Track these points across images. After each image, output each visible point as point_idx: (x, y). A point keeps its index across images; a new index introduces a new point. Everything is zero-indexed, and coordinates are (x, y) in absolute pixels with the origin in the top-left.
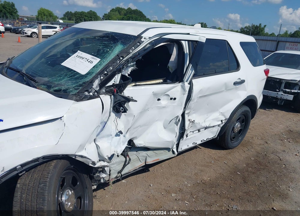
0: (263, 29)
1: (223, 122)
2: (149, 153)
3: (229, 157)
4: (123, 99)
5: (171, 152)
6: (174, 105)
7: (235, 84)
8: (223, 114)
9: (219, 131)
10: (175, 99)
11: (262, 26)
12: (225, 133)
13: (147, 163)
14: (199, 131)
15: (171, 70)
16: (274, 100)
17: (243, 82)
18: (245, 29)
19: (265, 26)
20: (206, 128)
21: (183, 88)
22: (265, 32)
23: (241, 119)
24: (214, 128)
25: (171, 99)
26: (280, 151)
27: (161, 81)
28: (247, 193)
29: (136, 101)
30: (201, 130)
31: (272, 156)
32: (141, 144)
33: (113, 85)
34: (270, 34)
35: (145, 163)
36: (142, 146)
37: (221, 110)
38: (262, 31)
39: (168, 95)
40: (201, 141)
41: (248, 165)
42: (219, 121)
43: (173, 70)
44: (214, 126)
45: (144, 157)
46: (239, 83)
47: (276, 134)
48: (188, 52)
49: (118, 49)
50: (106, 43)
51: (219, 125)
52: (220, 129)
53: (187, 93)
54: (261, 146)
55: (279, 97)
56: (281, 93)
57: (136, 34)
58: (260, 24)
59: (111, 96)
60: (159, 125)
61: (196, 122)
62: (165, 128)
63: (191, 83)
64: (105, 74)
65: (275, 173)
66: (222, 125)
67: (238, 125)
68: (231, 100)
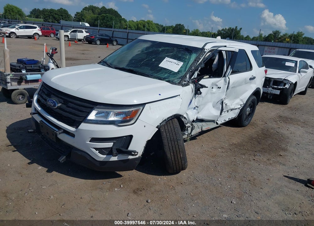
0: (239, 31)
1: (242, 106)
2: (203, 123)
3: (244, 131)
4: (200, 86)
5: (215, 123)
6: (219, 92)
7: (251, 79)
8: (242, 100)
9: (239, 112)
10: (220, 88)
11: (238, 29)
12: (242, 114)
13: (203, 130)
14: (228, 111)
15: (213, 70)
16: (265, 95)
17: (254, 78)
18: (222, 32)
19: (241, 29)
20: (232, 110)
21: (225, 81)
22: (241, 35)
23: (250, 106)
24: (236, 110)
25: (218, 88)
26: (276, 128)
27: (208, 77)
28: (263, 149)
29: (207, 87)
30: (229, 111)
31: (272, 131)
32: (200, 117)
33: (194, 78)
34: (246, 37)
35: (202, 130)
36: (201, 118)
37: (241, 98)
38: (238, 33)
39: (217, 85)
40: (229, 119)
41: (258, 135)
42: (239, 105)
43: (215, 69)
44: (236, 109)
45: (201, 126)
46: (252, 79)
47: (271, 118)
48: (225, 58)
49: (194, 56)
50: (182, 52)
51: (239, 108)
52: (239, 111)
53: (227, 84)
54: (263, 125)
55: (269, 92)
56: (270, 89)
57: (201, 47)
58: (236, 27)
59: (193, 84)
60: (210, 105)
61: (227, 105)
62: (213, 107)
63: (229, 78)
64: (191, 72)
65: (276, 139)
66: (241, 108)
67: (248, 109)
68: (246, 91)
